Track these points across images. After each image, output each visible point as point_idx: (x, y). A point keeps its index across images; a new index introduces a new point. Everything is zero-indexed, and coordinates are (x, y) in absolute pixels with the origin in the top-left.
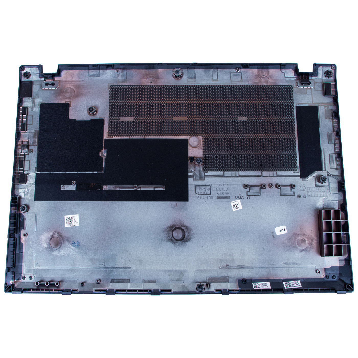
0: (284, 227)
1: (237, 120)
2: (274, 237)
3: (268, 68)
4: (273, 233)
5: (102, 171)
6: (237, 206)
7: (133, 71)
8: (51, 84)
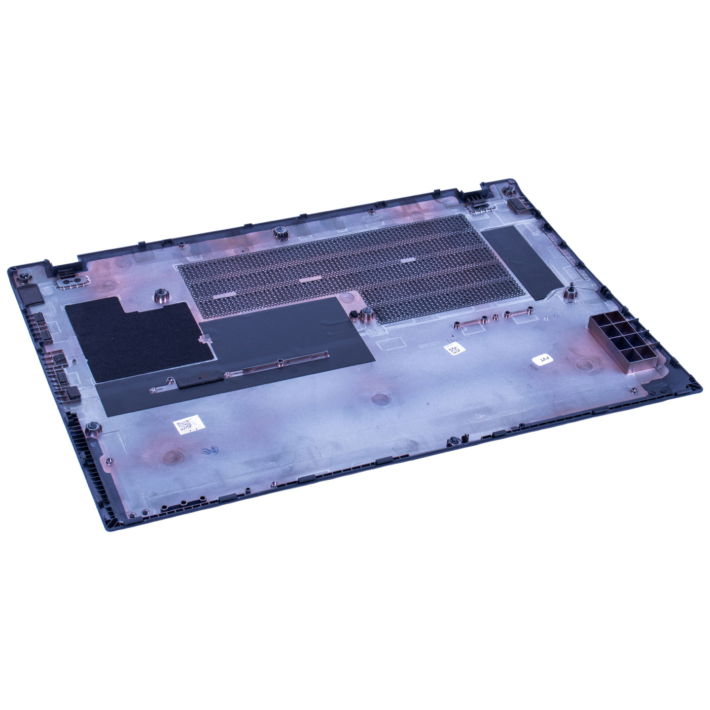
0: (546, 355)
1: (401, 263)
2: (536, 369)
4: (532, 365)
5: (213, 359)
6: (457, 349)
7: (208, 243)
8: (73, 280)
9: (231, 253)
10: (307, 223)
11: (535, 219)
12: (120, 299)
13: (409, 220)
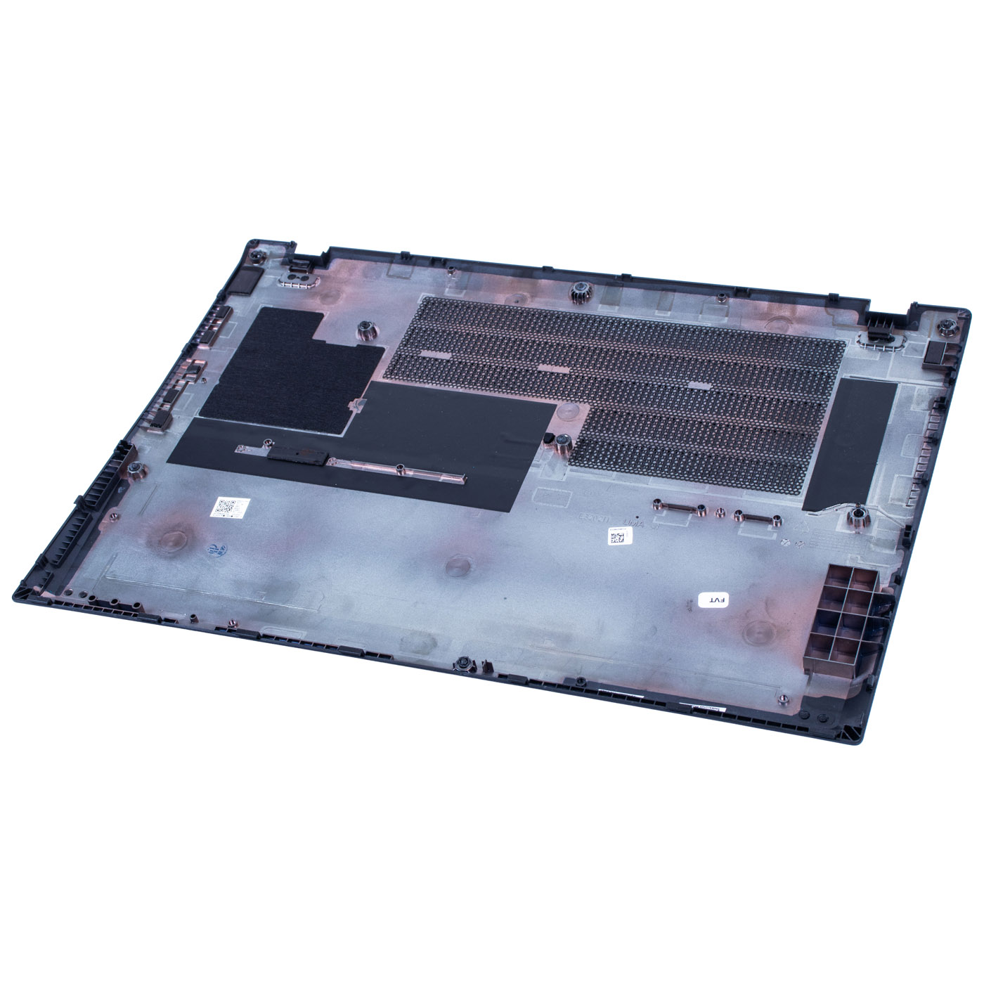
0: (725, 595)
1: (686, 387)
2: (690, 610)
3: (794, 303)
4: (691, 601)
5: (340, 433)
6: (622, 539)
7: (485, 277)
8: (300, 277)
9: (501, 299)
10: (625, 289)
11: (941, 384)
12: (324, 319)
13: (761, 327)
